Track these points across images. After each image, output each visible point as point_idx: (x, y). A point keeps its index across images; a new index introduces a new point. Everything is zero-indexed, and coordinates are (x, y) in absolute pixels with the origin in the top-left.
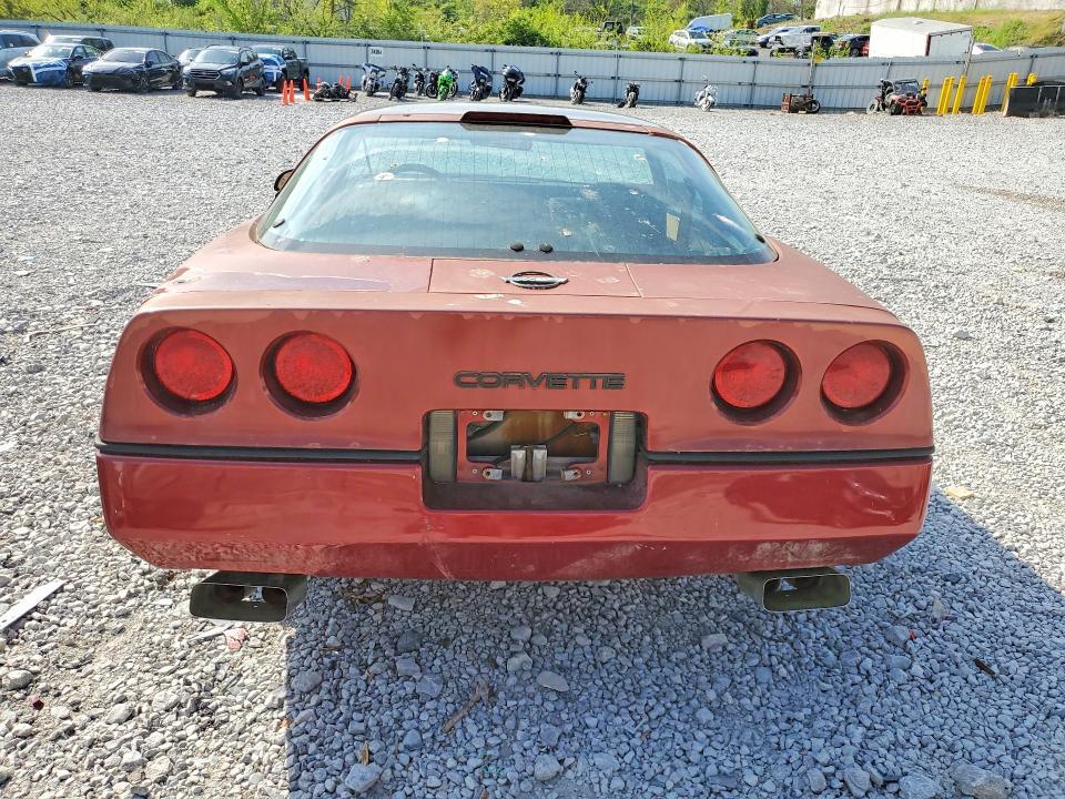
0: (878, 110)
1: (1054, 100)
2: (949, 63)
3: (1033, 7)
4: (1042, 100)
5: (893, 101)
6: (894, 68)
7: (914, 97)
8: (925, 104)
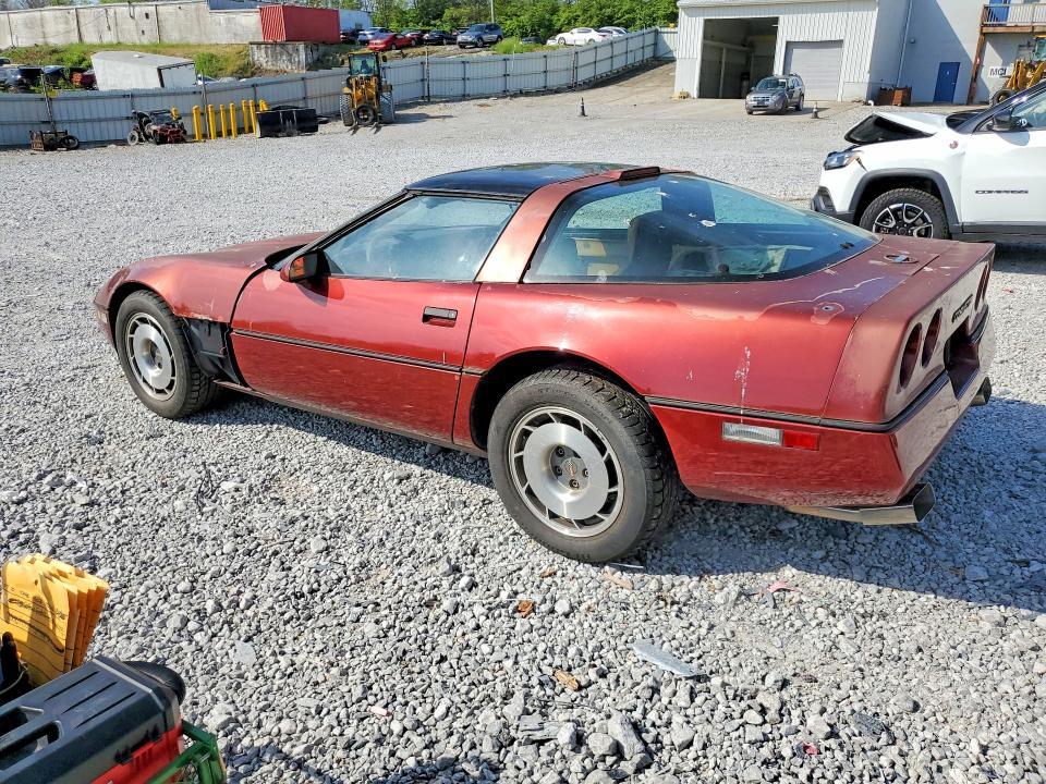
0: (141, 140)
1: (293, 122)
2: (187, 94)
3: (214, 42)
4: (284, 122)
5: (155, 131)
6: (137, 100)
7: (174, 126)
8: (185, 132)
